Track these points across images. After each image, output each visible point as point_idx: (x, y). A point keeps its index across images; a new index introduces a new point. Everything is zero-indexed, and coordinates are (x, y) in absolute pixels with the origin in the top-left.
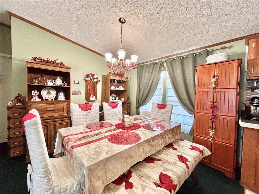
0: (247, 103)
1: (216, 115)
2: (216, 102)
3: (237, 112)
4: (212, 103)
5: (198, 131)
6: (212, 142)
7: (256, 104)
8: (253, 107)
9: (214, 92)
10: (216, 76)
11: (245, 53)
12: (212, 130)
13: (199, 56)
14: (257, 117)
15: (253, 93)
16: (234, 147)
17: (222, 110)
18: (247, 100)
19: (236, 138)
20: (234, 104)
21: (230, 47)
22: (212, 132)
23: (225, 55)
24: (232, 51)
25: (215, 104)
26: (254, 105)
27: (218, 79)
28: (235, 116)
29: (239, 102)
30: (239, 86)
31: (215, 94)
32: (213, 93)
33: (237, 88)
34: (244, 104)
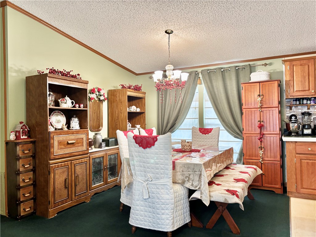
0: (287, 120)
1: (264, 134)
2: (263, 121)
3: (280, 130)
4: (259, 123)
5: (248, 154)
6: (262, 162)
7: (294, 121)
8: (291, 124)
9: (260, 111)
10: (261, 95)
11: (283, 72)
12: (261, 150)
13: (242, 70)
14: (295, 132)
15: (291, 111)
16: (280, 163)
17: (268, 129)
18: (287, 118)
19: (281, 154)
20: (278, 122)
21: (270, 64)
22: (261, 152)
23: (267, 74)
24: (272, 69)
25: (262, 123)
26: (292, 122)
27: (263, 98)
28: (278, 133)
29: (281, 120)
30: (280, 105)
31: (262, 113)
32: (259, 113)
33: (278, 107)
34: (284, 121)
